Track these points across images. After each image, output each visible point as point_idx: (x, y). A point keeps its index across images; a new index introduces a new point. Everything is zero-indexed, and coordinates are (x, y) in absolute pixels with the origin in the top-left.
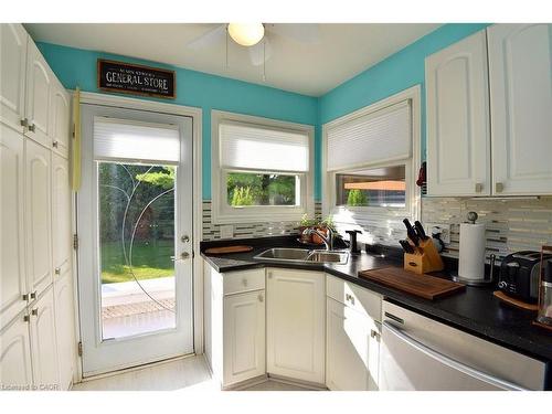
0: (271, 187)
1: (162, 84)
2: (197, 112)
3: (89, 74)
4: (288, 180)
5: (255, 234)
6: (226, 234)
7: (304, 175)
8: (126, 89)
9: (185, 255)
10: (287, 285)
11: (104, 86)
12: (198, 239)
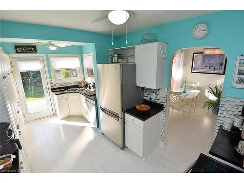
0: (69, 72)
1: (33, 49)
2: (44, 55)
3: (13, 50)
4: (75, 70)
5: (66, 85)
6: (58, 86)
7: (79, 69)
8: (23, 52)
9: (47, 92)
10: (72, 97)
11: (17, 52)
12: (50, 88)
